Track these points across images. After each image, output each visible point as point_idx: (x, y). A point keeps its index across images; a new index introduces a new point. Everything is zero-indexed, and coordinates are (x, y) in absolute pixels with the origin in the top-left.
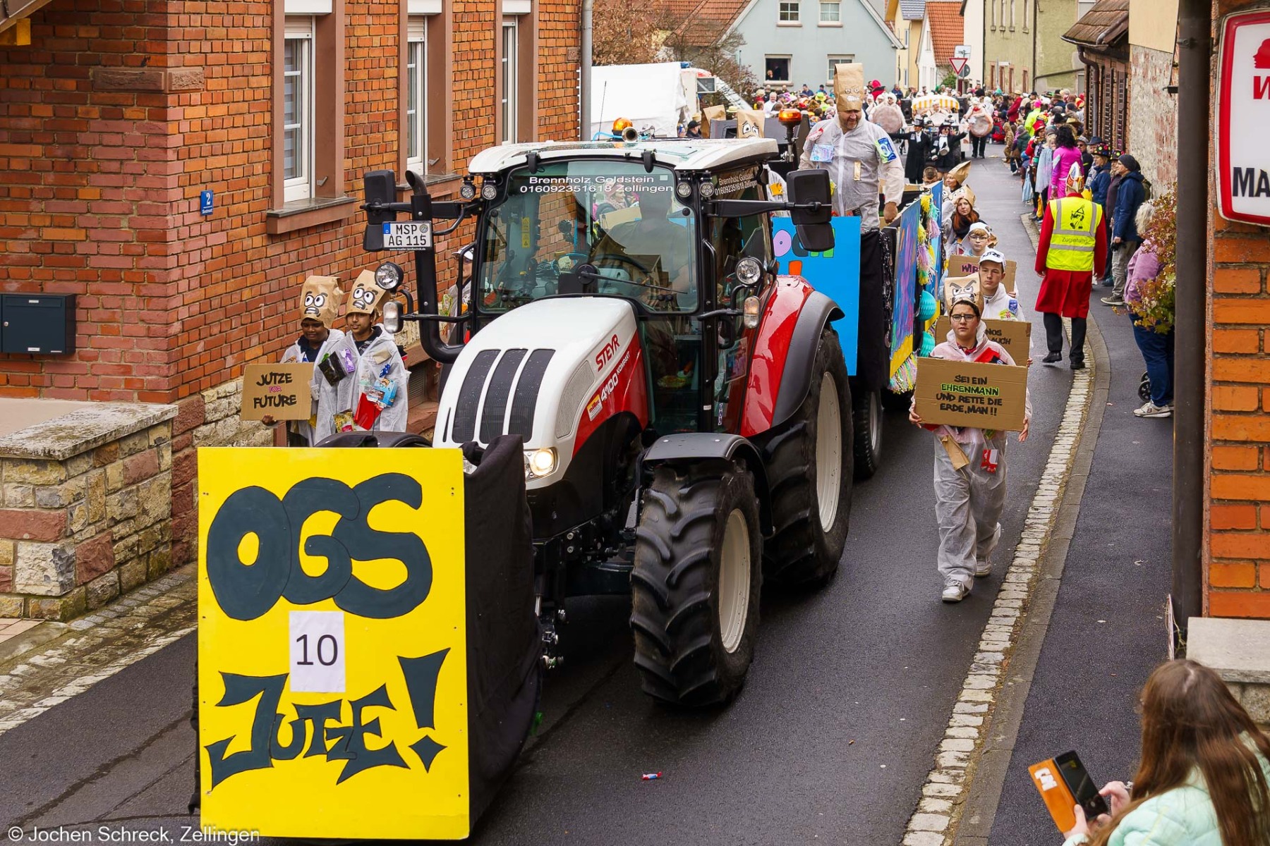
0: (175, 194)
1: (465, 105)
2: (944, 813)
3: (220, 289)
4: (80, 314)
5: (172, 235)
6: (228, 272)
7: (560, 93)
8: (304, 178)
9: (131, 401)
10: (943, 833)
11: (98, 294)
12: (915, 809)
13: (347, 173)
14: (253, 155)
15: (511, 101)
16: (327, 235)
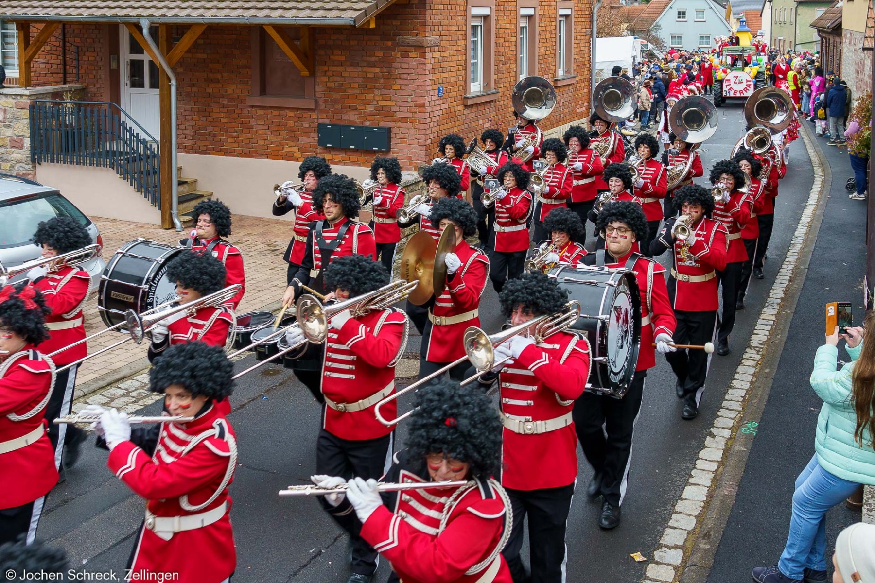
0: (429, 88)
1: (543, 53)
2: (753, 366)
3: (446, 127)
4: (393, 135)
5: (427, 105)
6: (449, 120)
7: (583, 48)
8: (478, 82)
9: (411, 170)
10: (752, 375)
11: (399, 127)
12: (740, 364)
13: (495, 80)
14: (459, 73)
15: (562, 52)
16: (487, 106)
